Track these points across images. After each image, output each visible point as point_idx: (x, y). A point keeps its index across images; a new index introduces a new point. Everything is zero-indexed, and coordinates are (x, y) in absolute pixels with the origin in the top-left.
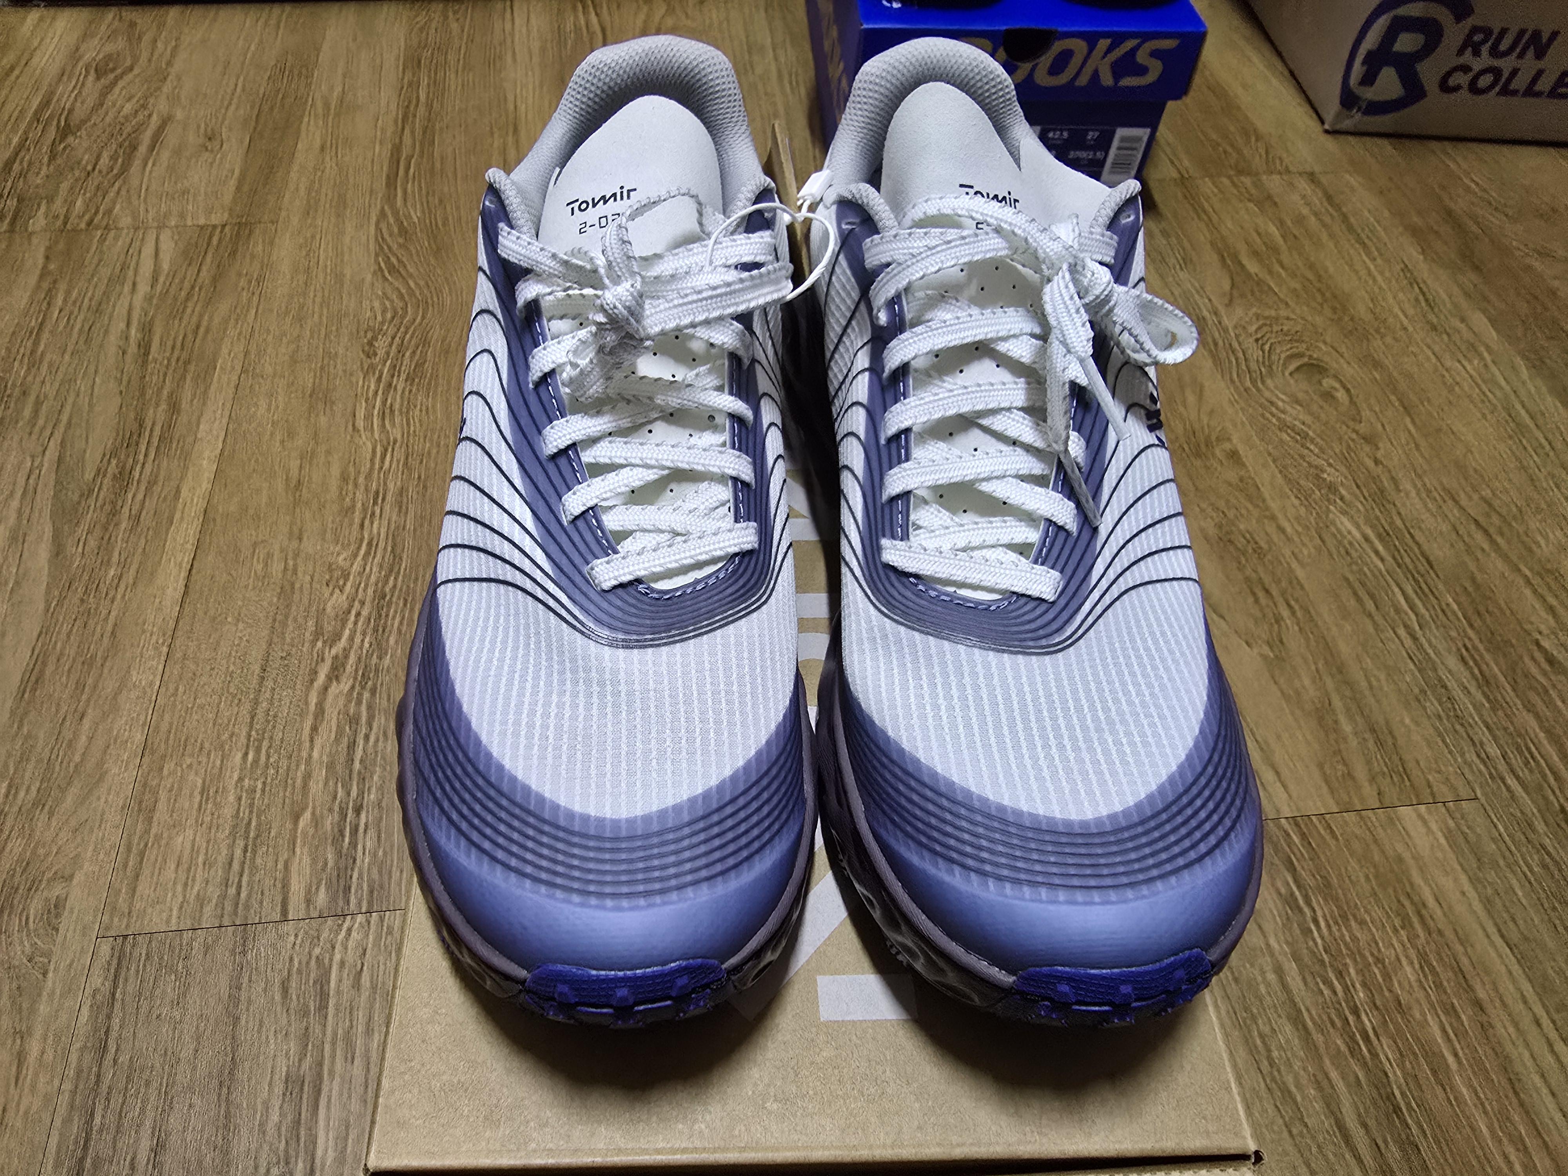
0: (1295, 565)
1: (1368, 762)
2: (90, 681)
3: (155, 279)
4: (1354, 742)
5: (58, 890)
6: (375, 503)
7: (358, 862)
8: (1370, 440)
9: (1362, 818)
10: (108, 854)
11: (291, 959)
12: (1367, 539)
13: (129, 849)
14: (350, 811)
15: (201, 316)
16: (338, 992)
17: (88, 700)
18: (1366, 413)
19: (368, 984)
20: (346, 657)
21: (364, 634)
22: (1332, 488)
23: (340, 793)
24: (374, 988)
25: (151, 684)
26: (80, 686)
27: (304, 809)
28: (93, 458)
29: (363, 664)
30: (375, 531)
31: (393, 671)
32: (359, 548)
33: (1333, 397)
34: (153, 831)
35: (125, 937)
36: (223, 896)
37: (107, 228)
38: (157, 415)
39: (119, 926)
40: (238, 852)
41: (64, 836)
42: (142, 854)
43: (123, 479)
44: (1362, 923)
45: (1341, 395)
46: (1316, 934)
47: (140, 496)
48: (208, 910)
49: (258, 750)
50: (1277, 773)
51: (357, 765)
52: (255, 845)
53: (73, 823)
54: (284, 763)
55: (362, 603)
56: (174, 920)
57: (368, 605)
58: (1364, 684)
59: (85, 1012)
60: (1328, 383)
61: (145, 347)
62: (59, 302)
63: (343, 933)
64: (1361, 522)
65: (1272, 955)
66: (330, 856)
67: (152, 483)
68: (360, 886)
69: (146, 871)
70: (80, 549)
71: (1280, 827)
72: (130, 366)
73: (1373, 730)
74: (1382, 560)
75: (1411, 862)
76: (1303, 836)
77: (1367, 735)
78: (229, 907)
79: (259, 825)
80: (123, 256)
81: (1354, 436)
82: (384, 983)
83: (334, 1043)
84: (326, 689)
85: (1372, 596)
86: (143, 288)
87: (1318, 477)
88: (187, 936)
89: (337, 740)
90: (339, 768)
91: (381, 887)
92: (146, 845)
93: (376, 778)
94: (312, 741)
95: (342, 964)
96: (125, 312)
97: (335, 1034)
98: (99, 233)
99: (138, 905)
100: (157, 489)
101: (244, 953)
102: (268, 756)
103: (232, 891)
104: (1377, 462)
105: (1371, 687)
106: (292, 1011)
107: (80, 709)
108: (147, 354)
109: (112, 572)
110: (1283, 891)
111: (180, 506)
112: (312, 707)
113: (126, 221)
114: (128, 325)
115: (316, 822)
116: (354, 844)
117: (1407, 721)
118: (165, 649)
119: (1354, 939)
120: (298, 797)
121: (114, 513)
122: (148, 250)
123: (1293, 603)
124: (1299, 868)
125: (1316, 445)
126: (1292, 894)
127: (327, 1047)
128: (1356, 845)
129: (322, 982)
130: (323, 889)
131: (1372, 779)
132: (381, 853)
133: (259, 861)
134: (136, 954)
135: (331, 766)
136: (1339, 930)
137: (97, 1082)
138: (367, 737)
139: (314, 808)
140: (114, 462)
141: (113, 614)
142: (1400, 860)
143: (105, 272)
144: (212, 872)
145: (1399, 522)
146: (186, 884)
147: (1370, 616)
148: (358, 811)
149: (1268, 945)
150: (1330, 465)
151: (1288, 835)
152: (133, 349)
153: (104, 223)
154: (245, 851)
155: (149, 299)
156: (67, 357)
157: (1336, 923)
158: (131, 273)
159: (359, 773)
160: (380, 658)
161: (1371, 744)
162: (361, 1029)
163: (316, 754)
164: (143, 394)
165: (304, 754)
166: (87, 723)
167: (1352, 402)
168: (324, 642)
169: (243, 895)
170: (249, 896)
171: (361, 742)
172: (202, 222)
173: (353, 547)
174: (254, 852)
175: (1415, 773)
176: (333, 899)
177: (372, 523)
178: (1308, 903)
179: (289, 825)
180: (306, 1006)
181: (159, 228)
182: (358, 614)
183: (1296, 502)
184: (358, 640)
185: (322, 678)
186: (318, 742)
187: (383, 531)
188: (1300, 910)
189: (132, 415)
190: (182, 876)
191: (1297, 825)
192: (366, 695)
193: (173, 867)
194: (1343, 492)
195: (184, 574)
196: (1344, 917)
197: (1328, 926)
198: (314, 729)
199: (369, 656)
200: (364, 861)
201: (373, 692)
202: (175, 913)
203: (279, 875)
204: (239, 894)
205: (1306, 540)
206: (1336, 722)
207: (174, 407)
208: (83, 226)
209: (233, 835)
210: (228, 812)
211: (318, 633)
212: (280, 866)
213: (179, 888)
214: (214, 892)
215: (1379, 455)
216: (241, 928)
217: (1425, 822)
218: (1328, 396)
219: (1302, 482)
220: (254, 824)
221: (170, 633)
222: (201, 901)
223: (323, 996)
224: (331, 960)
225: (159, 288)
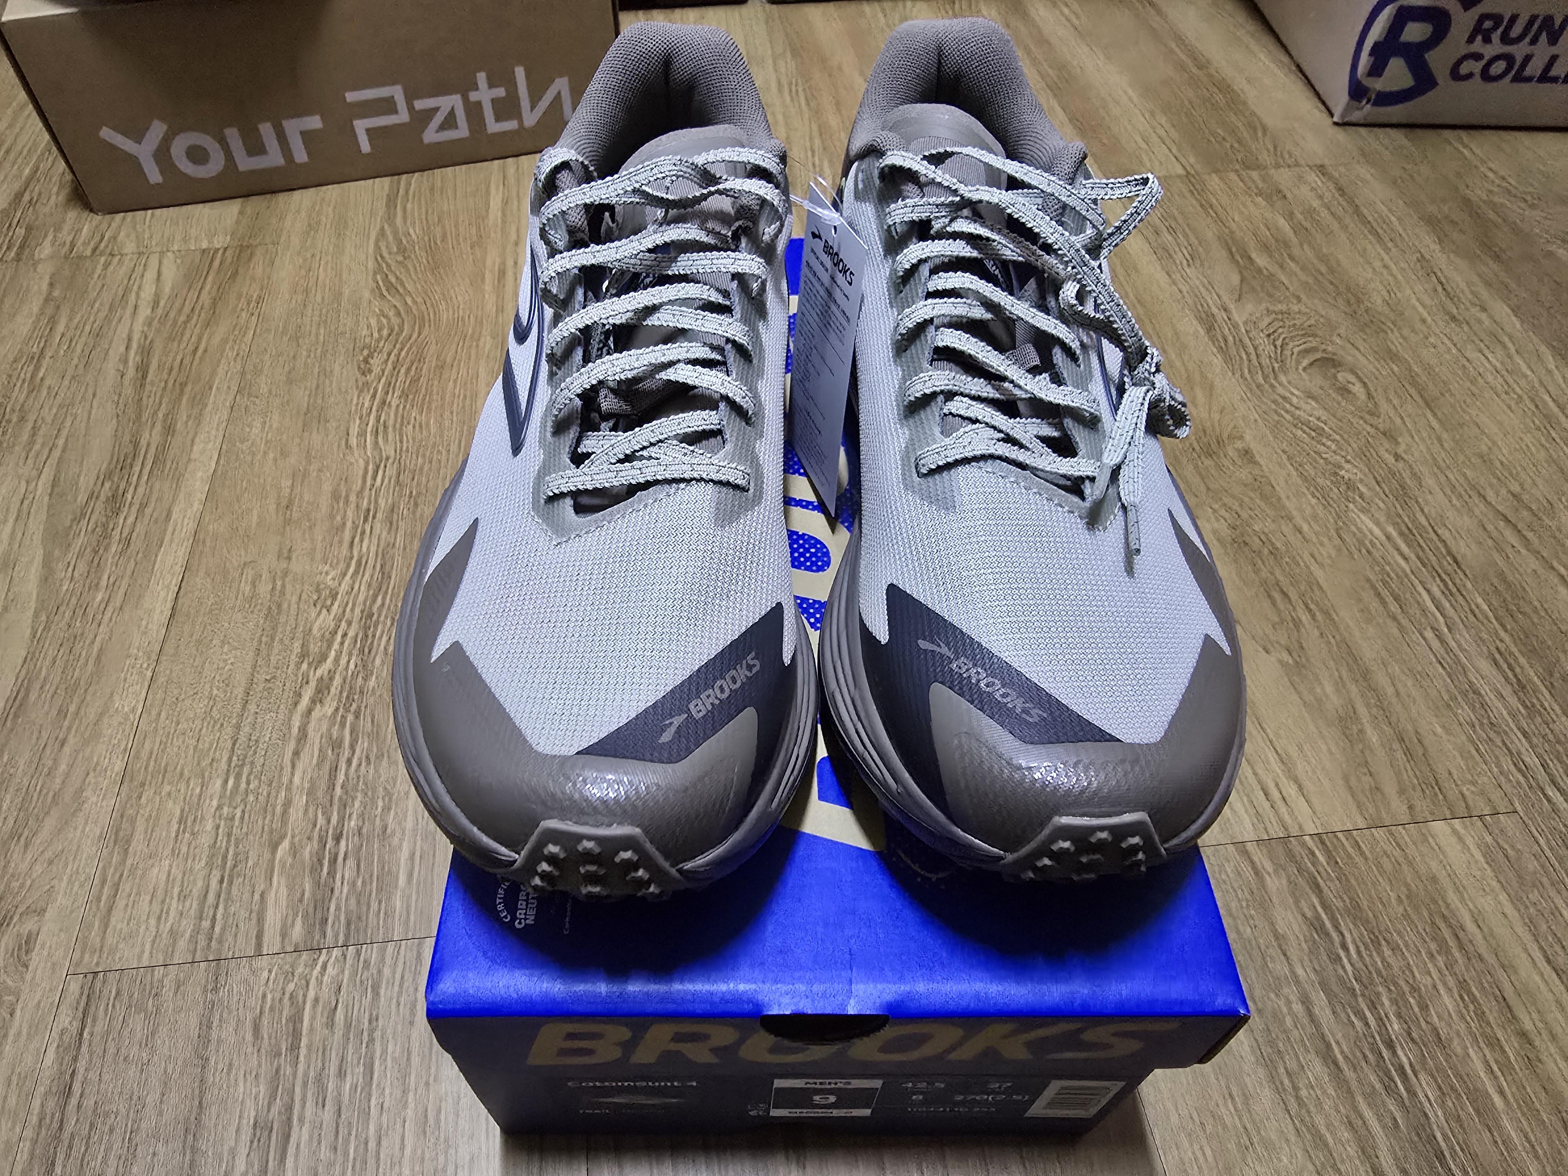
0: (1314, 568)
1: (1398, 774)
2: (72, 708)
3: (156, 304)
4: (1381, 753)
5: (30, 925)
6: (366, 520)
7: (337, 892)
8: (1389, 435)
9: (1392, 834)
10: (82, 886)
11: (264, 996)
12: (1389, 538)
13: (103, 882)
14: (330, 839)
15: (200, 339)
16: (311, 1029)
17: (69, 729)
18: (1384, 407)
19: (342, 1022)
20: (331, 679)
21: (350, 654)
22: (1350, 486)
23: (321, 821)
24: (348, 1026)
25: (133, 710)
26: (62, 713)
27: (282, 837)
28: (86, 482)
29: (347, 686)
30: (364, 549)
31: (378, 694)
32: (348, 567)
33: (1349, 392)
34: (129, 862)
35: (96, 973)
36: (197, 931)
37: (112, 255)
38: (151, 437)
39: (90, 961)
40: (214, 883)
41: (38, 869)
42: (116, 887)
43: (115, 502)
44: (1395, 949)
45: (1357, 389)
46: (1345, 961)
47: (131, 520)
48: (182, 944)
49: (238, 776)
50: (1300, 788)
51: (338, 791)
52: (231, 877)
53: (48, 854)
54: (264, 790)
55: (349, 623)
56: (146, 954)
57: (355, 626)
58: (1390, 691)
59: (52, 1050)
60: (1343, 376)
61: (143, 370)
62: (60, 328)
63: (318, 968)
64: (1382, 519)
65: (1298, 982)
66: (307, 887)
67: (143, 506)
68: (337, 917)
69: (120, 903)
70: (69, 574)
71: (1304, 844)
72: (129, 391)
73: (1402, 740)
74: (1406, 559)
75: (1445, 882)
76: (1328, 853)
77: (1396, 745)
78: (202, 942)
79: (236, 854)
80: (126, 282)
81: (1372, 431)
82: (359, 1021)
83: (305, 1084)
84: (309, 711)
85: (1397, 599)
86: (145, 312)
87: (1336, 474)
88: (159, 972)
89: (319, 765)
90: (320, 794)
91: (359, 918)
92: (122, 875)
93: (357, 804)
94: (293, 766)
95: (316, 1000)
96: (124, 336)
97: (306, 1075)
98: (103, 259)
99: (110, 940)
100: (148, 511)
101: (215, 989)
102: (248, 783)
103: (206, 924)
104: (1397, 457)
105: (1398, 694)
106: (263, 1051)
107: (61, 736)
108: (144, 377)
109: (99, 597)
110: (1309, 914)
111: (170, 529)
112: (295, 731)
113: (130, 247)
114: (127, 348)
115: (294, 851)
116: (332, 873)
117: (1439, 730)
118: (149, 674)
119: (1388, 966)
120: (276, 825)
121: (106, 535)
122: (150, 275)
123: (1312, 606)
124: (1325, 890)
125: (1333, 441)
126: (1318, 918)
127: (298, 1090)
128: (1388, 866)
129: (296, 1019)
130: (299, 921)
131: (1402, 792)
132: (359, 883)
133: (235, 891)
134: (105, 992)
135: (311, 792)
136: (1371, 956)
137: (61, 1128)
138: (349, 762)
139: (293, 837)
140: (107, 485)
141: (98, 639)
142: (1434, 879)
143: (107, 297)
144: (187, 904)
145: (1423, 520)
146: (159, 918)
147: (1395, 619)
148: (338, 839)
149: (1293, 972)
150: (1348, 462)
151: (1313, 853)
152: (131, 372)
153: (108, 251)
154: (221, 881)
155: (149, 323)
156: (66, 382)
157: (1367, 948)
158: (133, 297)
159: (340, 798)
160: (365, 679)
161: (1399, 754)
162: (333, 1069)
163: (297, 780)
164: (139, 416)
165: (285, 780)
166: (67, 749)
167: (1369, 396)
168: (310, 664)
169: (217, 929)
170: (223, 929)
171: (343, 766)
172: (204, 245)
173: (342, 566)
174: (231, 883)
175: (1447, 785)
176: (309, 932)
177: (362, 541)
178: (1337, 927)
179: (267, 855)
180: (278, 1045)
181: (162, 253)
182: (345, 635)
183: (1314, 501)
184: (343, 661)
185: (305, 701)
186: (300, 767)
187: (373, 549)
188: (1327, 934)
189: (127, 438)
190: (156, 907)
191: (1323, 843)
192: (350, 718)
193: (148, 898)
194: (1363, 489)
195: (171, 596)
196: (1376, 943)
197: (1359, 952)
198: (296, 753)
199: (354, 676)
200: (342, 890)
201: (357, 716)
202: (148, 947)
203: (255, 908)
204: (213, 927)
205: (1325, 540)
206: (1361, 731)
207: (169, 430)
208: (88, 252)
209: (210, 865)
210: (205, 840)
211: (304, 655)
212: (257, 897)
213: (153, 922)
214: (187, 927)
215: (1400, 450)
216: (213, 964)
217: (1460, 839)
218: (1344, 391)
219: (1318, 480)
220: (231, 852)
221: (154, 657)
222: (174, 934)
223: (296, 1035)
224: (305, 996)
225: (160, 311)
